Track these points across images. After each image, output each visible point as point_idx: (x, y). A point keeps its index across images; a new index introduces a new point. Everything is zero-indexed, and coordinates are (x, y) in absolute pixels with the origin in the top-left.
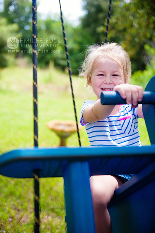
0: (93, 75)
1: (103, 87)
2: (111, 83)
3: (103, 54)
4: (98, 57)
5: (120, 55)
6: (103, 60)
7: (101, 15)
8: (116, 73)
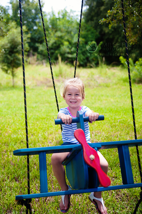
0: (66, 95)
1: (70, 101)
2: (75, 99)
3: (71, 84)
4: (68, 85)
5: (79, 84)
6: (71, 87)
7: (102, 8)
8: (77, 93)
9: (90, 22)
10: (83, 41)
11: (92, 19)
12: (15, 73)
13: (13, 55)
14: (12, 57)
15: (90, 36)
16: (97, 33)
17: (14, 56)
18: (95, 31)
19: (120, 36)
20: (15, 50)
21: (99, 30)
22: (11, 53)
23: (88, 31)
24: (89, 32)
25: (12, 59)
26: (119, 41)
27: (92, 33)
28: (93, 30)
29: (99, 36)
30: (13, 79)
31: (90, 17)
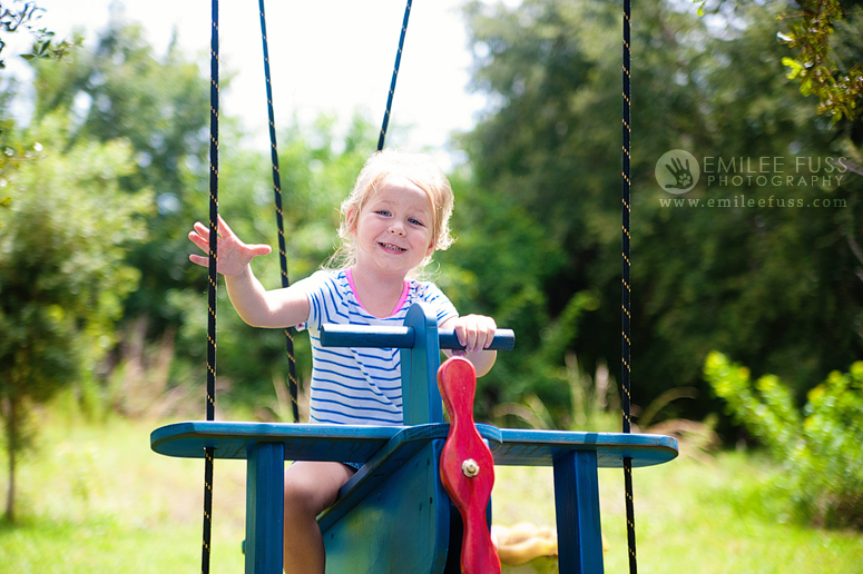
0: (365, 211)
2: (404, 232)
9: (506, 182)
11: (517, 166)
12: (26, 429)
13: (27, 313)
14: (18, 323)
15: (507, 259)
16: (554, 245)
17: (36, 318)
18: (537, 232)
19: (693, 264)
20: (45, 283)
21: (561, 227)
22: (13, 300)
24: (505, 239)
25: (19, 336)
26: (688, 293)
27: (522, 240)
28: (524, 224)
29: (564, 260)
30: (12, 466)
31: (504, 153)
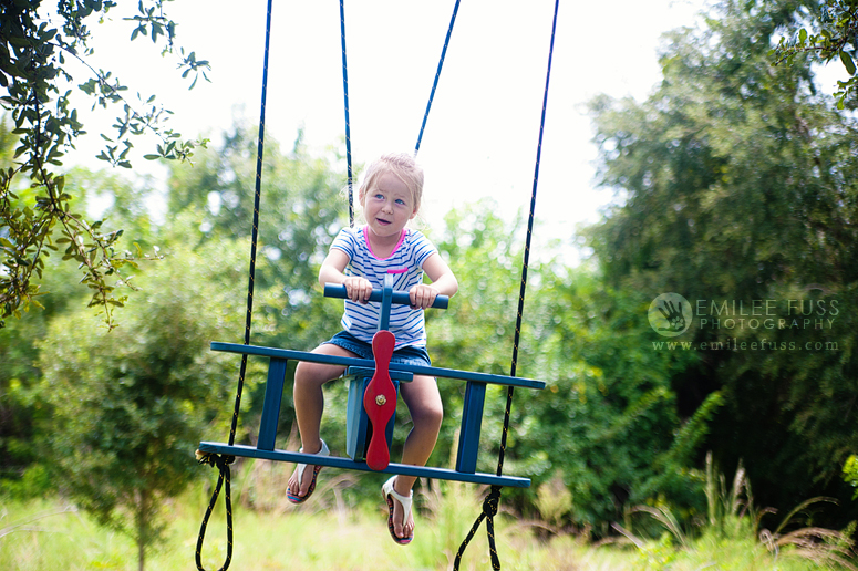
2: (392, 213)
10: (592, 381)
14: (150, 416)
23: (622, 327)
25: (152, 426)
